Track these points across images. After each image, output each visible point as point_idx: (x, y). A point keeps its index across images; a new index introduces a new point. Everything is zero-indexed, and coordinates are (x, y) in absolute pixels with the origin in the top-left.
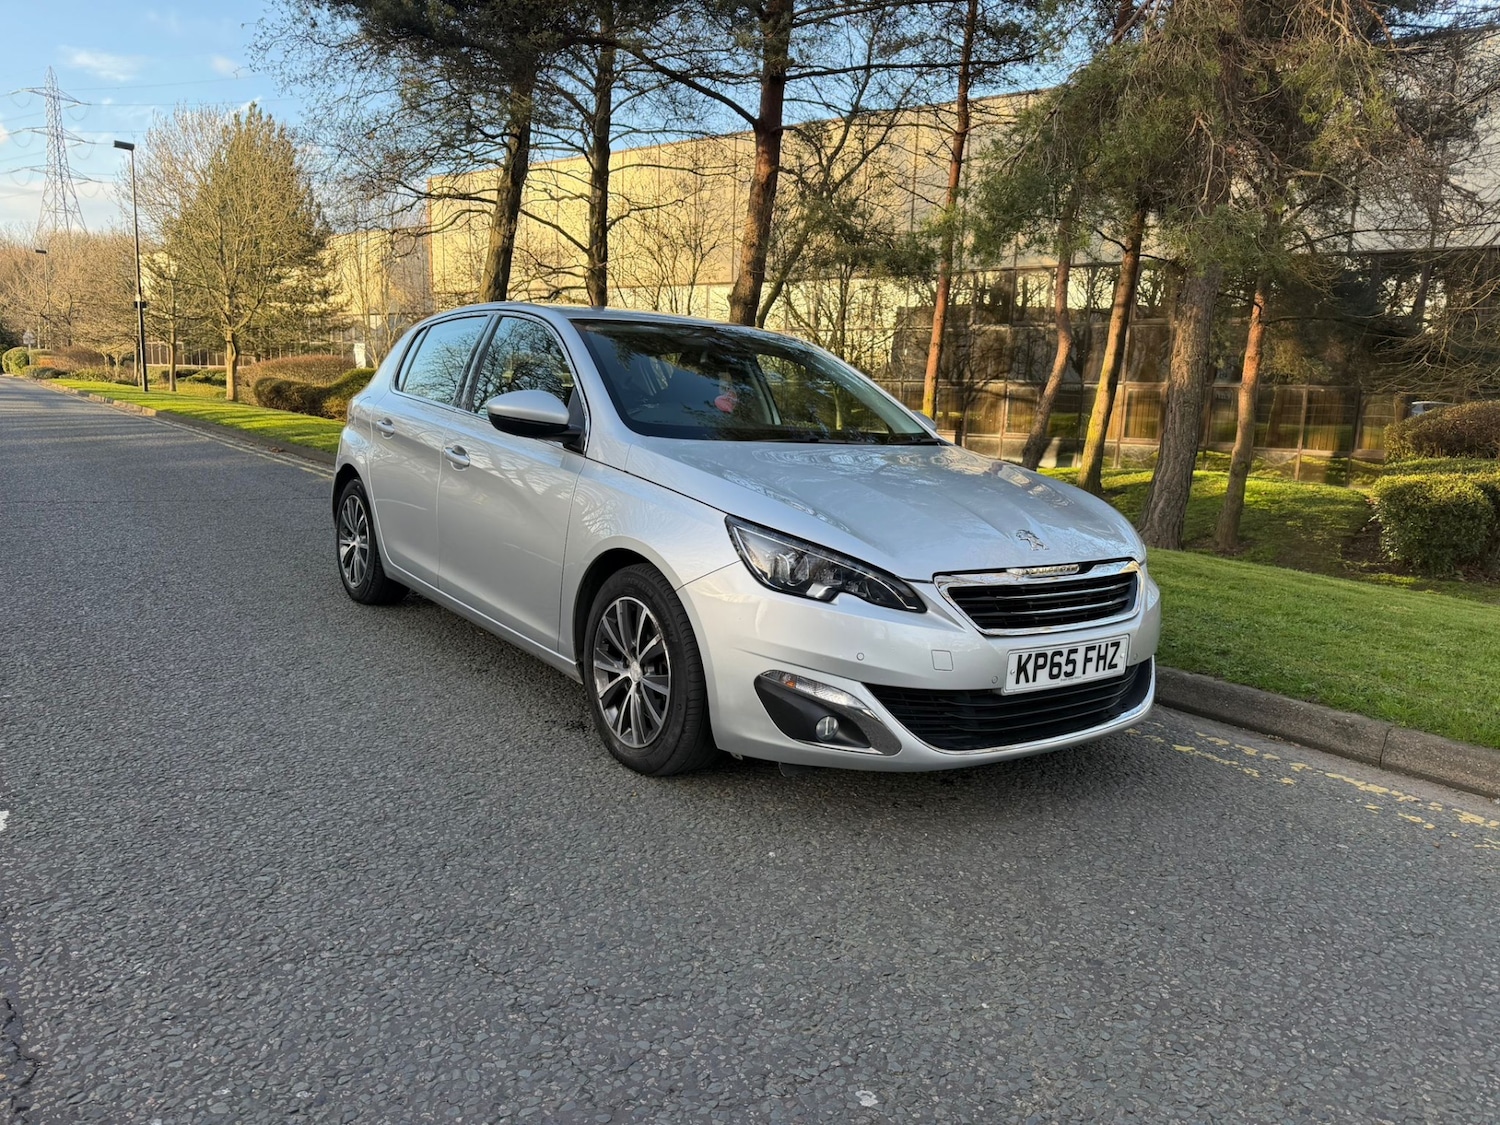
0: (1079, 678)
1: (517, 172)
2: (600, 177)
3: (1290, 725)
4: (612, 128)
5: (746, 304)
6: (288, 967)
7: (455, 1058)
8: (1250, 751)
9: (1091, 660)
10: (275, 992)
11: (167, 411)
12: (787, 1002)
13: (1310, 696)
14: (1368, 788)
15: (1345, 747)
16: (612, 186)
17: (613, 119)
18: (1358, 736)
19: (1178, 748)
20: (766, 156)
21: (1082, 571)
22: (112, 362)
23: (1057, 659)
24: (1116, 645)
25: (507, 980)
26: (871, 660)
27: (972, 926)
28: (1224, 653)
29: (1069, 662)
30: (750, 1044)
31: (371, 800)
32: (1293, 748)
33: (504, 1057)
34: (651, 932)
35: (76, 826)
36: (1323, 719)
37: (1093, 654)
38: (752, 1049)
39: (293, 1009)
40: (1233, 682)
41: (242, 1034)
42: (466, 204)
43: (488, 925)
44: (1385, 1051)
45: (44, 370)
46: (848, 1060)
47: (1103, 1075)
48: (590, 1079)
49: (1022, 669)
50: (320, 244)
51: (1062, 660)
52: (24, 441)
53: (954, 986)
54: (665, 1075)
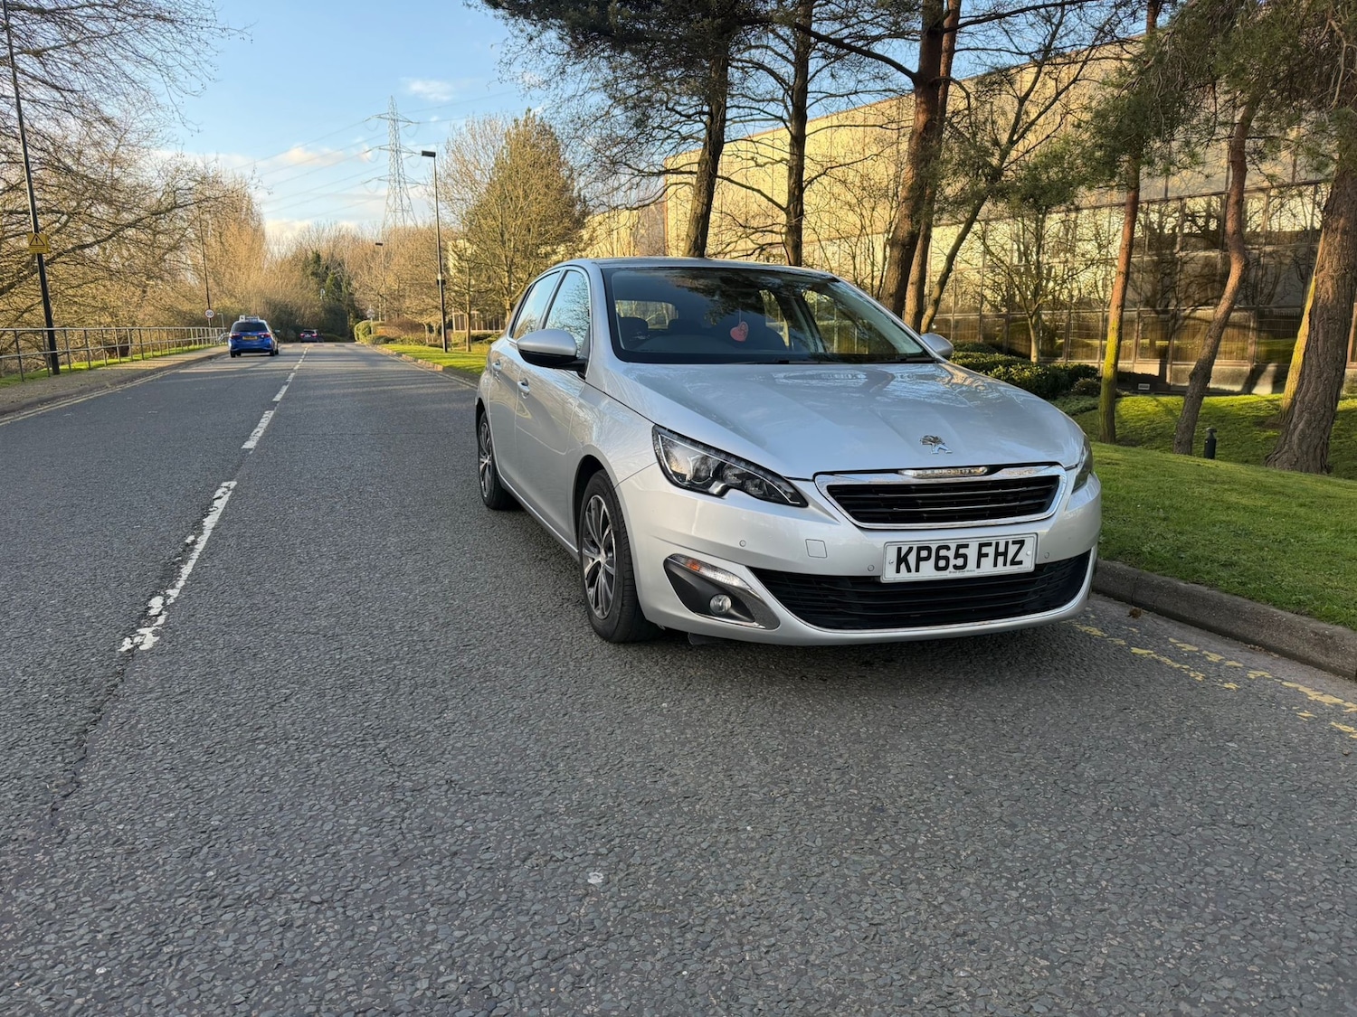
0: (971, 571)
1: (715, 146)
2: (798, 141)
3: (1271, 635)
4: (809, 95)
5: (903, 245)
6: (261, 746)
7: (327, 814)
8: (1214, 658)
9: (986, 555)
10: (243, 761)
11: (450, 367)
12: (589, 806)
13: (1299, 608)
14: (1319, 698)
15: (1322, 659)
16: (809, 148)
17: (811, 87)
18: (1336, 649)
19: (1135, 650)
20: (923, 106)
21: (987, 474)
22: (431, 330)
23: (943, 553)
24: (1022, 543)
25: (397, 770)
26: (752, 547)
27: (791, 772)
28: (1231, 564)
29: (957, 556)
30: (537, 830)
31: (395, 645)
32: (1269, 659)
33: (359, 818)
34: (525, 749)
35: (194, 649)
36: (1303, 630)
37: (990, 551)
38: (537, 834)
39: (246, 772)
40: (1226, 592)
41: (206, 783)
42: (673, 178)
43: (412, 734)
44: (1101, 911)
45: (380, 337)
46: (604, 851)
47: (806, 891)
48: (404, 838)
49: (902, 560)
50: (579, 223)
52: (334, 391)
53: (734, 811)
54: (459, 843)
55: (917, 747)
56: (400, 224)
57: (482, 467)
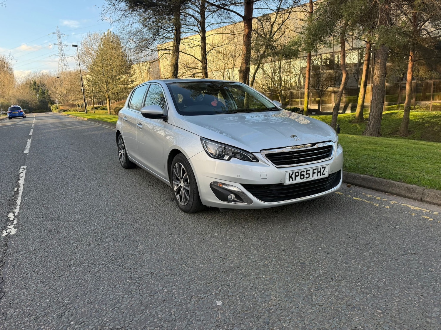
0: (311, 179)
1: (178, 40)
2: (203, 39)
3: (393, 189)
4: (206, 24)
5: (244, 72)
6: (74, 268)
7: (109, 292)
8: (378, 198)
9: (315, 173)
10: (68, 275)
11: (90, 119)
12: (205, 276)
13: (400, 180)
14: (414, 208)
15: (410, 196)
16: (207, 41)
17: (206, 21)
18: (414, 192)
19: (354, 198)
20: (247, 27)
21: (312, 146)
22: (79, 106)
23: (302, 173)
24: (325, 168)
25: (130, 271)
26: (242, 177)
27: (268, 253)
29: (307, 174)
30: (190, 288)
31: (110, 223)
32: (394, 197)
33: (122, 292)
34: (174, 257)
35: (33, 232)
36: (403, 187)
37: (316, 171)
38: (191, 289)
39: (71, 279)
40: (376, 177)
41: (57, 286)
43: (130, 256)
44: (388, 290)
45: (61, 110)
46: (217, 292)
47: (293, 297)
48: (143, 297)
49: (290, 177)
50: (129, 67)
51: (305, 173)
52: (51, 130)
53: (256, 271)
54: (164, 296)
55: (305, 239)
56: (64, 70)
57: (120, 154)
